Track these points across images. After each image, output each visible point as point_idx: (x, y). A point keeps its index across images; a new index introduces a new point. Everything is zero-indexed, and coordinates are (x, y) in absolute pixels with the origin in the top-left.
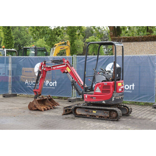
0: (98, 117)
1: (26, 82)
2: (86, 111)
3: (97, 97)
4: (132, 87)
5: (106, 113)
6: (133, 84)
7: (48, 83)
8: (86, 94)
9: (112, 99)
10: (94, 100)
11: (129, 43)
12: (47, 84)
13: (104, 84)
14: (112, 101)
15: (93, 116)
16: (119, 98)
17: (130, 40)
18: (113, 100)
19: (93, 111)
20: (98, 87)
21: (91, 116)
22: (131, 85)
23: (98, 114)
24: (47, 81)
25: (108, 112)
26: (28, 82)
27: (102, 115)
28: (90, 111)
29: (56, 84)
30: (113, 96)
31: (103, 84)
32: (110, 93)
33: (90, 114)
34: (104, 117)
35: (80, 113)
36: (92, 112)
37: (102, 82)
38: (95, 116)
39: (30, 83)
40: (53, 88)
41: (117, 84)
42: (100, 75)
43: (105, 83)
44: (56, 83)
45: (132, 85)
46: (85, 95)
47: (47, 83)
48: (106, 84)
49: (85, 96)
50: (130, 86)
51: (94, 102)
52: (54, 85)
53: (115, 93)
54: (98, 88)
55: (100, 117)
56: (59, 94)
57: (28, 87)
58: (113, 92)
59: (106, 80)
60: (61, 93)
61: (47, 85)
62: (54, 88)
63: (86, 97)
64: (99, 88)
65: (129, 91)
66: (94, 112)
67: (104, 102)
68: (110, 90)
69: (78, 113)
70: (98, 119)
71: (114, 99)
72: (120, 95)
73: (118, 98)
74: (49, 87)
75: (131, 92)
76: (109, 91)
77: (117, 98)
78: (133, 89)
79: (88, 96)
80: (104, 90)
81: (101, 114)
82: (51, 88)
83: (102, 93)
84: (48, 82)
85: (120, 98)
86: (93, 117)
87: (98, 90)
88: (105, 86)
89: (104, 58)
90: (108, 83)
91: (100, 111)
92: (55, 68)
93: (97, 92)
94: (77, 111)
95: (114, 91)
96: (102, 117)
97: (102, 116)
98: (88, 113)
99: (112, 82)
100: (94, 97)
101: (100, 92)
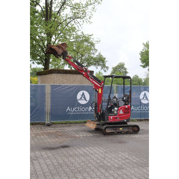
0: (123, 133)
2: (115, 129)
3: (120, 118)
5: (130, 129)
8: (111, 116)
10: (118, 120)
15: (119, 132)
21: (118, 132)
23: (123, 130)
25: (131, 127)
28: (118, 128)
31: (125, 107)
32: (129, 114)
33: (118, 131)
35: (109, 132)
37: (123, 106)
38: (121, 132)
49: (111, 117)
54: (121, 110)
63: (112, 118)
64: (122, 110)
66: (121, 129)
67: (125, 121)
69: (107, 132)
76: (128, 112)
79: (113, 117)
83: (124, 114)
87: (121, 112)
88: (127, 108)
90: (128, 106)
91: (124, 127)
94: (106, 130)
97: (127, 131)
98: (116, 131)
100: (118, 117)
101: (123, 113)
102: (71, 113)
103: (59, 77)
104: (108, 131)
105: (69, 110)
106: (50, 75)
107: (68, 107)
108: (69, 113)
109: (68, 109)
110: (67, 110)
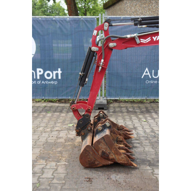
12: (40, 75)
24: (38, 70)
29: (61, 74)
40: (52, 82)
44: (61, 72)
47: (38, 74)
52: (55, 78)
61: (38, 78)
62: (56, 83)
74: (43, 82)
82: (50, 83)
84: (40, 71)
92: (149, 40)
102: (152, 82)
103: (136, 5)
105: (149, 74)
106: (120, 3)
107: (147, 69)
108: (149, 82)
109: (146, 72)
110: (144, 74)
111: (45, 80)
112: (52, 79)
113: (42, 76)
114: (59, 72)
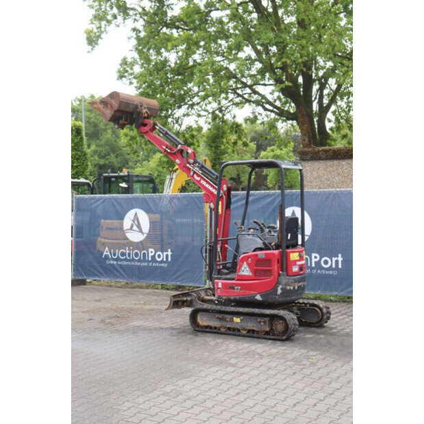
0: (244, 332)
1: (105, 253)
2: (219, 318)
3: (243, 287)
4: (337, 262)
5: (262, 324)
6: (340, 255)
7: (153, 254)
8: (220, 279)
9: (277, 291)
10: (238, 293)
11: (336, 162)
13: (259, 257)
14: (276, 295)
15: (234, 329)
16: (294, 288)
17: (339, 154)
18: (279, 292)
19: (234, 318)
20: (245, 263)
21: (229, 329)
22: (336, 258)
23: (244, 325)
24: (150, 250)
25: (267, 319)
26: (108, 253)
27: (253, 326)
28: (228, 317)
29: (171, 255)
30: (278, 283)
32: (272, 277)
33: (228, 326)
34: (258, 332)
35: (205, 324)
36: (233, 321)
37: (254, 251)
38: (239, 330)
39: (115, 255)
40: (163, 265)
41: (287, 256)
42: (249, 235)
43: (261, 254)
44: (171, 253)
45: (338, 257)
46: (216, 281)
47: (150, 255)
48: (263, 257)
49: (217, 283)
50: (334, 259)
51: (238, 297)
52: (165, 260)
53: (283, 275)
54: (245, 265)
55: (249, 331)
56: (176, 278)
57: (110, 264)
58: (279, 275)
59: (263, 247)
60: (180, 275)
61: (150, 259)
62: (166, 265)
63: (220, 286)
64: (248, 264)
65: (331, 272)
66: (237, 320)
67: (258, 297)
68: (270, 270)
69: (201, 323)
70: (244, 336)
71: (281, 289)
72: (295, 281)
73: (292, 288)
74: (154, 264)
75: (335, 273)
76: (269, 272)
77: (288, 288)
78: (340, 267)
79: (223, 284)
80: (259, 270)
81: (251, 325)
82: (160, 265)
83: (254, 278)
84: (152, 252)
85: (296, 288)
86: (234, 332)
87: (245, 270)
88: (261, 260)
89: (273, 197)
90: (266, 254)
91: (248, 317)
93: (243, 273)
94: (198, 318)
95: (281, 272)
96: (253, 331)
97: (255, 329)
98: (224, 324)
99: (276, 252)
100: (238, 285)
101: (251, 274)
104: (203, 320)
111: (157, 262)
112: (162, 262)
113: (153, 257)
114: (169, 253)
